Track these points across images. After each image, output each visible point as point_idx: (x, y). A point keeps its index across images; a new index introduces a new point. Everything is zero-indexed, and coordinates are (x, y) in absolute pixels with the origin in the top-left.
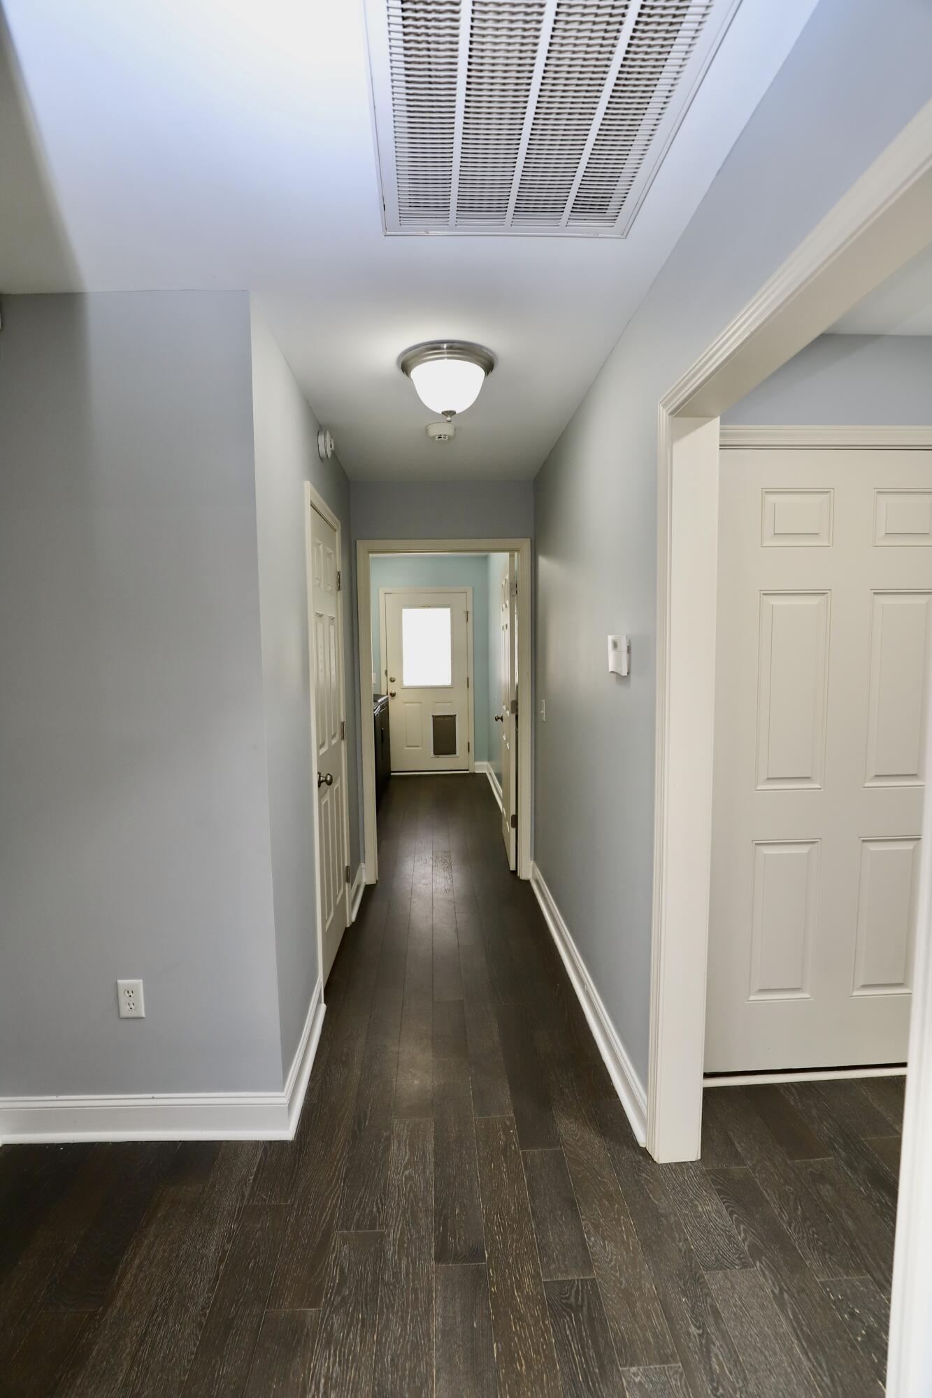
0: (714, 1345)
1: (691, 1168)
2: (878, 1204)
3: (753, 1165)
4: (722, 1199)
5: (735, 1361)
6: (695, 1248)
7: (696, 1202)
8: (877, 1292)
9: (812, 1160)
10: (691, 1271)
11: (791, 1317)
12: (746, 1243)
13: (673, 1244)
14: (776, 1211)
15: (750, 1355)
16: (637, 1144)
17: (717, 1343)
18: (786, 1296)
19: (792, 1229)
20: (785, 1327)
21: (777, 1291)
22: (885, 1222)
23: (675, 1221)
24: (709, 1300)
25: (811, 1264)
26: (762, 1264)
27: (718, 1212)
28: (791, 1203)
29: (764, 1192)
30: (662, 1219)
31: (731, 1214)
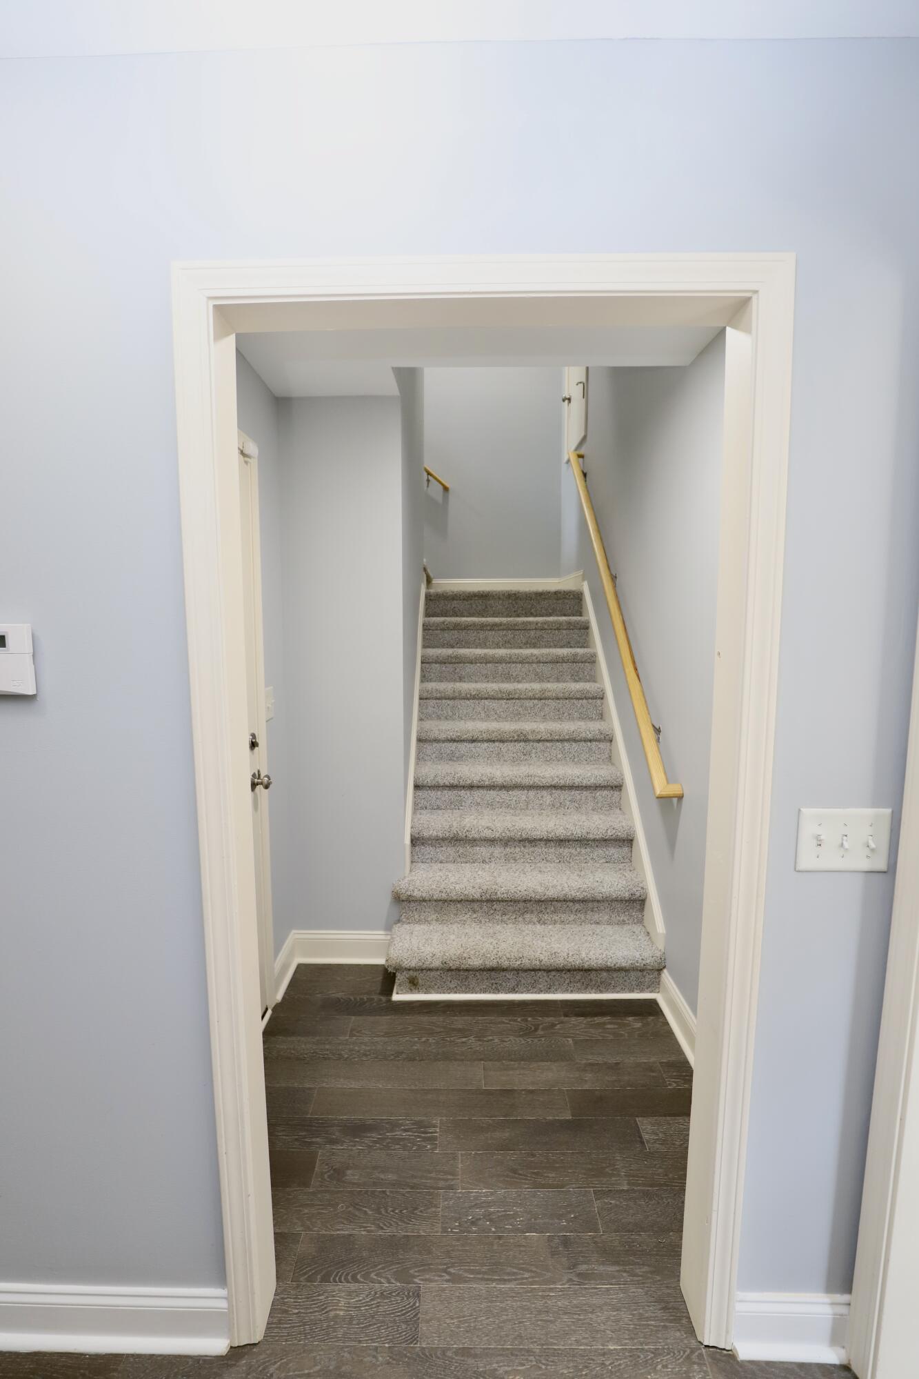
0: (496, 1370)
1: (283, 1298)
2: (378, 1145)
3: (302, 1226)
4: (335, 1281)
5: (512, 1354)
6: (388, 1343)
7: (332, 1314)
8: (455, 1193)
9: (316, 1169)
10: (415, 1360)
11: (472, 1276)
12: (393, 1281)
13: (379, 1369)
14: (363, 1233)
15: (507, 1336)
16: (219, 1358)
17: (495, 1365)
18: (452, 1270)
19: (385, 1228)
20: (481, 1287)
21: (447, 1277)
22: (394, 1150)
23: (350, 1353)
24: (449, 1354)
25: (425, 1232)
26: (419, 1276)
27: (350, 1293)
28: (357, 1213)
29: (338, 1232)
30: (343, 1368)
31: (355, 1280)
